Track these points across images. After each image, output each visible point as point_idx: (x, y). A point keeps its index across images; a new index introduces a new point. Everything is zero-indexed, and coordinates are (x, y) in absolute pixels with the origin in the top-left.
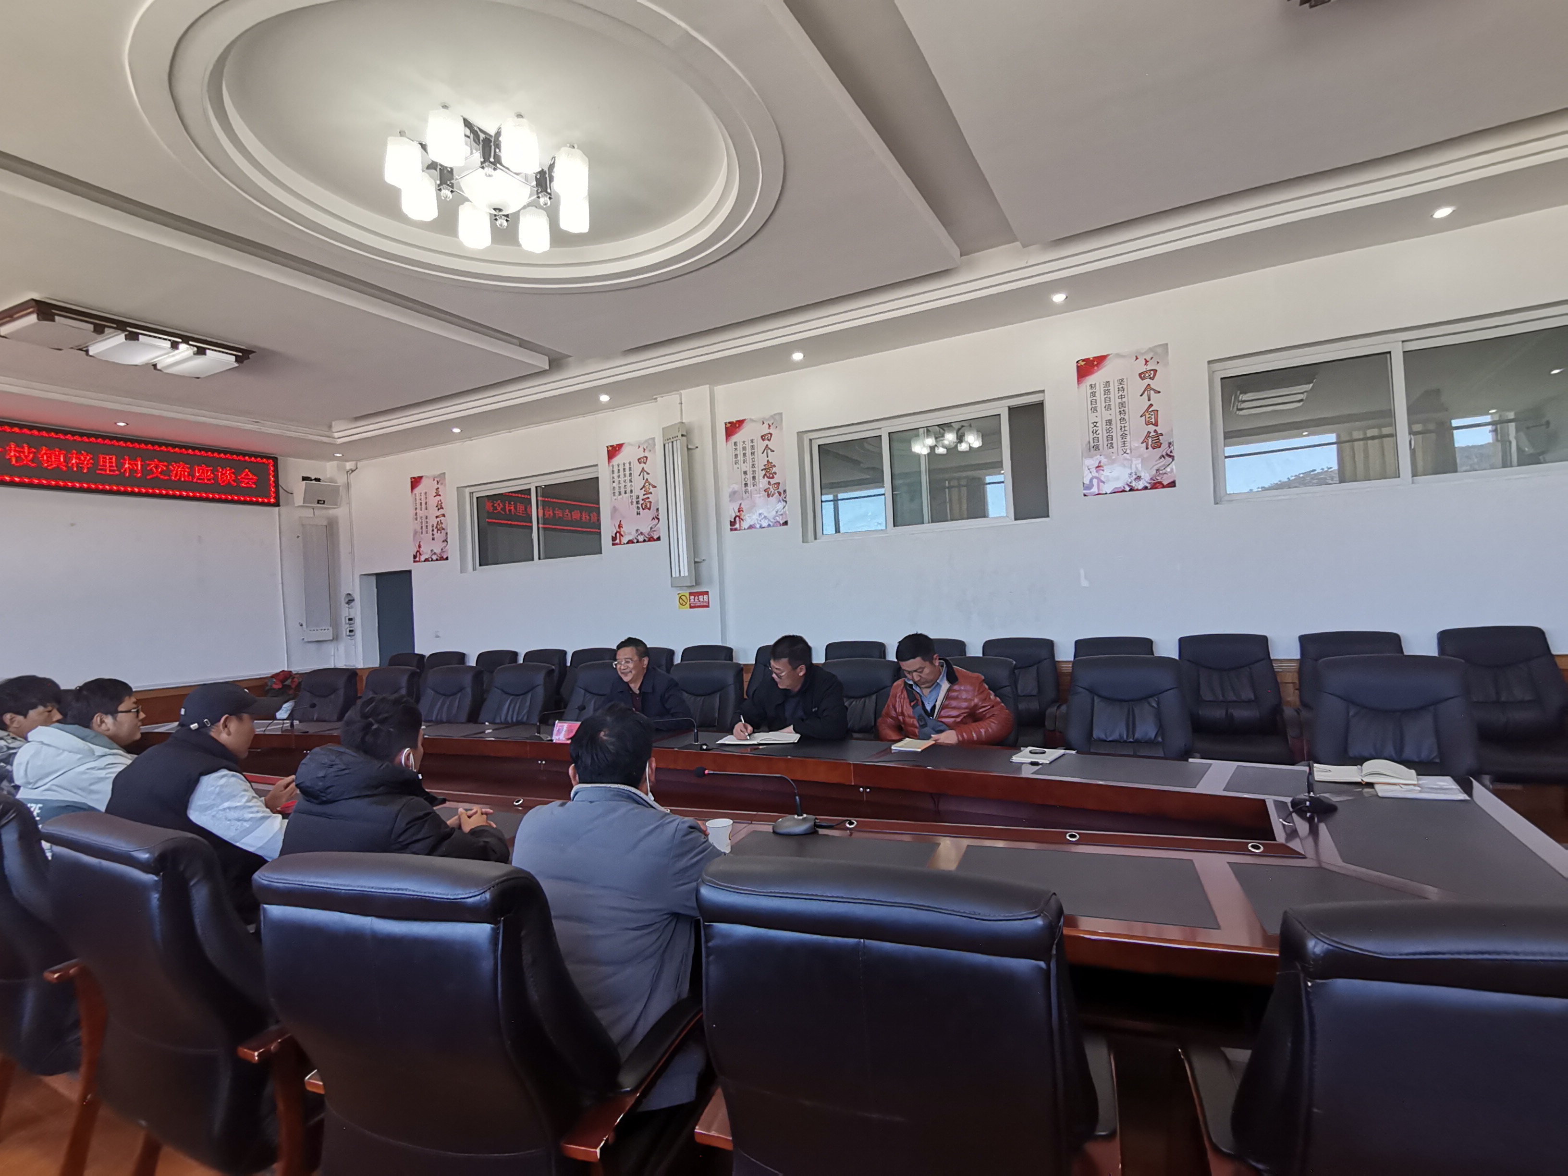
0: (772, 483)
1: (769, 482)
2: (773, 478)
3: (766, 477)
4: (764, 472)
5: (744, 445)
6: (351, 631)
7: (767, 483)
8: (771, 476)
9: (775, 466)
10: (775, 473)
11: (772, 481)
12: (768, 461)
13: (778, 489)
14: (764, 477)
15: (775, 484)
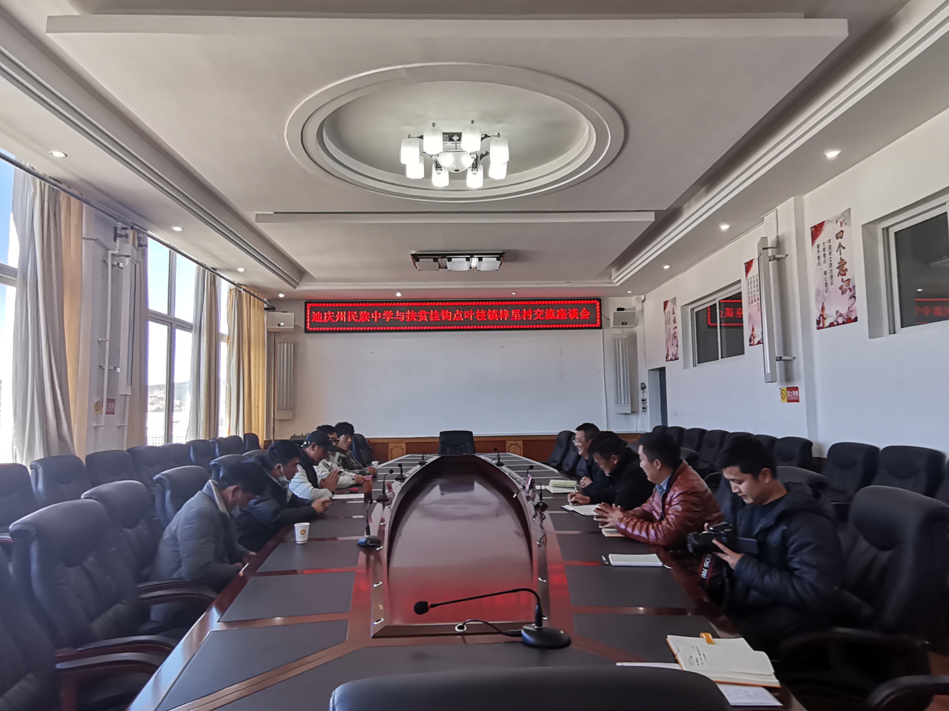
0: (845, 280)
1: (842, 279)
2: (845, 275)
3: (840, 275)
4: (838, 270)
5: (824, 247)
6: (644, 408)
7: (841, 280)
8: (843, 273)
9: (846, 263)
10: (846, 270)
11: (845, 278)
12: (841, 258)
13: (849, 286)
14: (838, 276)
15: (847, 280)
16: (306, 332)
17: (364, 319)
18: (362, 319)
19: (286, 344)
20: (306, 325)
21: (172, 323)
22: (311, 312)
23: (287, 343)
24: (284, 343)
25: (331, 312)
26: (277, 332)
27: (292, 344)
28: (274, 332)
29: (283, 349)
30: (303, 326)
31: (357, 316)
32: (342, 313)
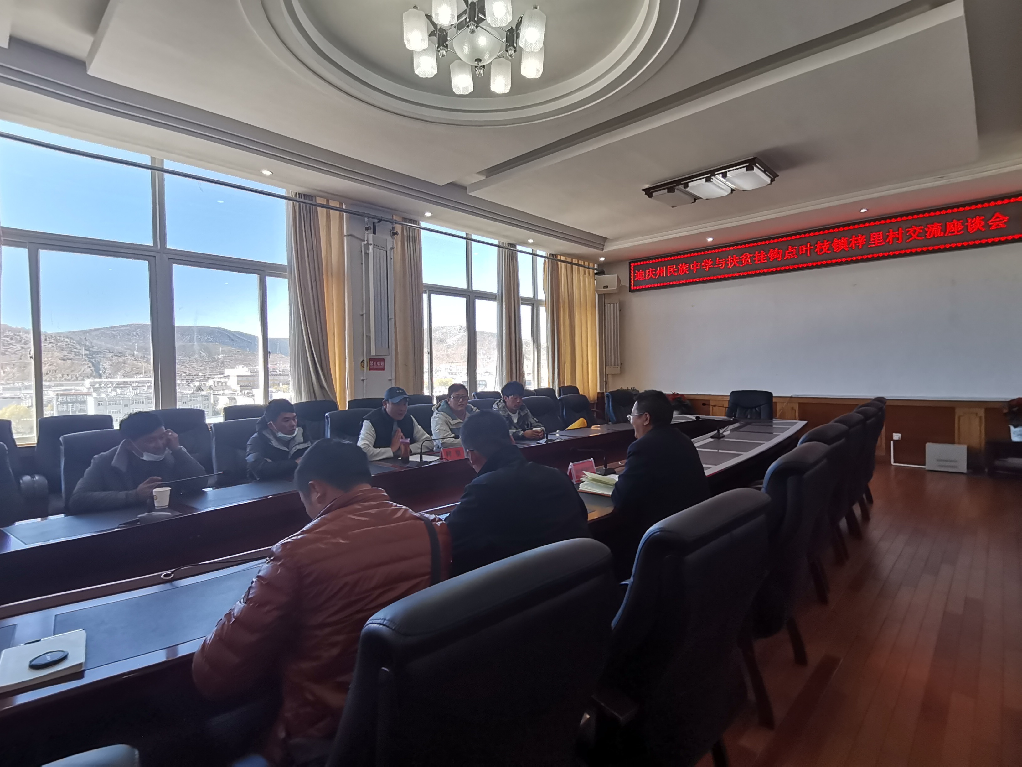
16: (630, 291)
17: (683, 271)
18: (680, 272)
19: (612, 305)
20: (630, 285)
21: (469, 295)
22: (634, 271)
23: (614, 304)
24: (610, 304)
25: (652, 269)
26: (608, 294)
27: (618, 304)
28: (604, 294)
29: (611, 309)
30: (628, 285)
31: (676, 270)
32: (661, 268)
